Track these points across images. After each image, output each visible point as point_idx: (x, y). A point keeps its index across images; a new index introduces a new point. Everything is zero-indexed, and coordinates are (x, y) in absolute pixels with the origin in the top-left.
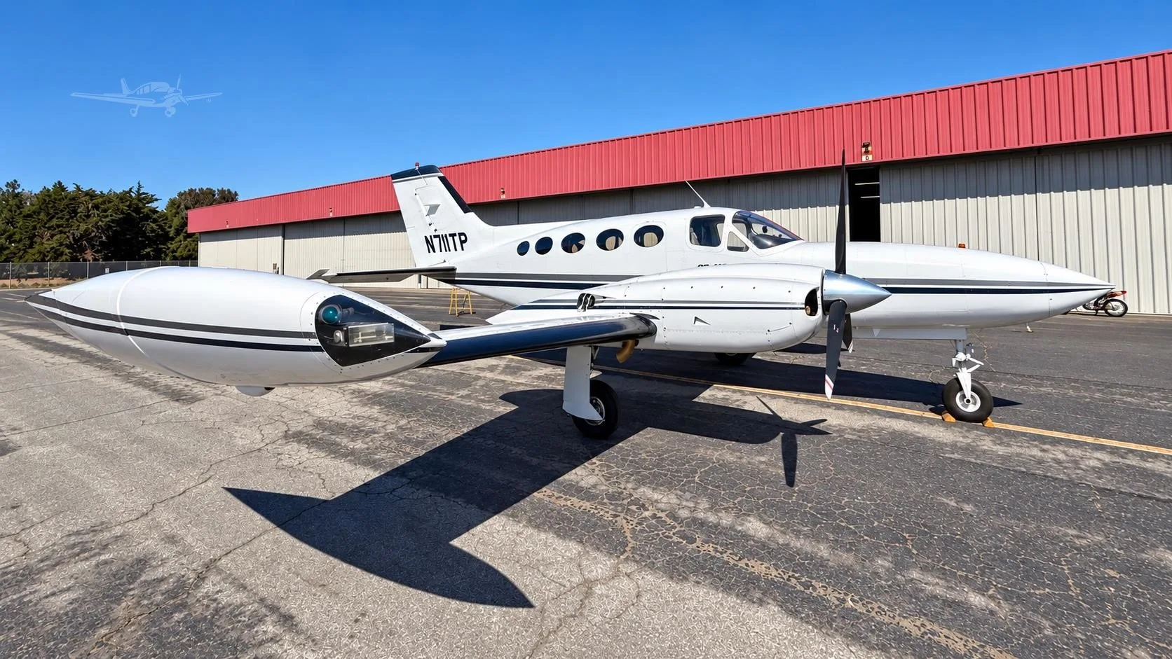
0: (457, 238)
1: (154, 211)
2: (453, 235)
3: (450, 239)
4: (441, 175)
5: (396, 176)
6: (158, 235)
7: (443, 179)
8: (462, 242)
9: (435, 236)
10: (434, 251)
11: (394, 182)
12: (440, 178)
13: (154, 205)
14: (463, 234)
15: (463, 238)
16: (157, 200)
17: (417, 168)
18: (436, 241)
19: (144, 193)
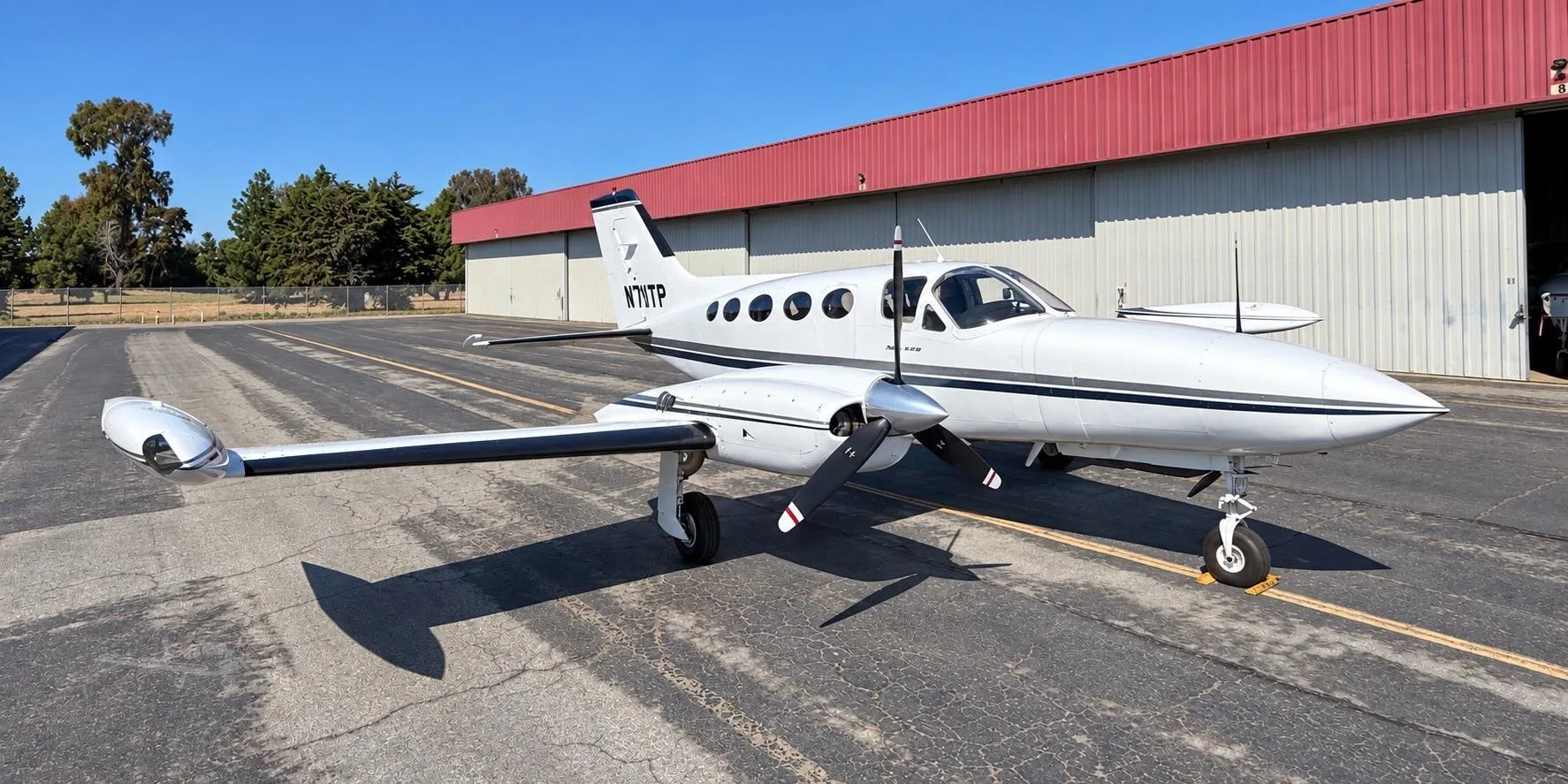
0: (655, 291)
1: (416, 211)
2: (651, 287)
3: (649, 291)
4: (639, 203)
5: (595, 204)
6: (422, 246)
7: (640, 209)
8: (662, 296)
9: (635, 287)
10: (633, 306)
11: (594, 211)
12: (637, 206)
13: (413, 201)
14: (660, 286)
15: (661, 291)
16: (417, 193)
17: (614, 193)
18: (635, 293)
19: (401, 185)
